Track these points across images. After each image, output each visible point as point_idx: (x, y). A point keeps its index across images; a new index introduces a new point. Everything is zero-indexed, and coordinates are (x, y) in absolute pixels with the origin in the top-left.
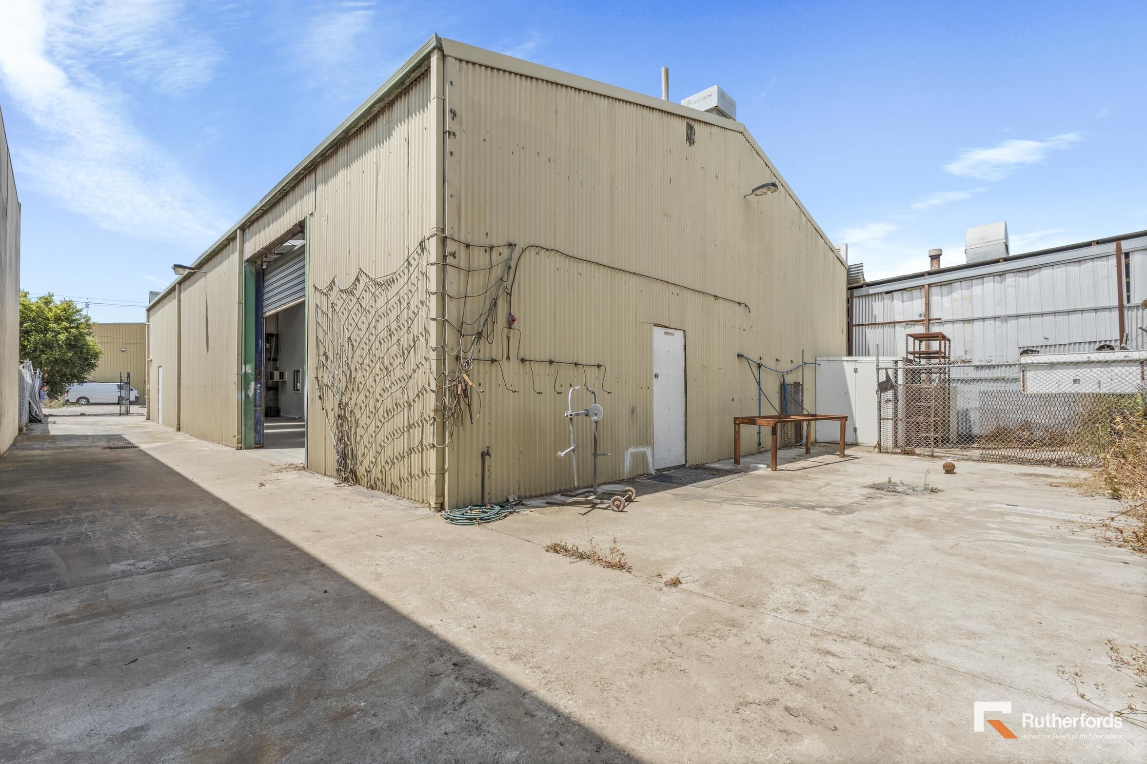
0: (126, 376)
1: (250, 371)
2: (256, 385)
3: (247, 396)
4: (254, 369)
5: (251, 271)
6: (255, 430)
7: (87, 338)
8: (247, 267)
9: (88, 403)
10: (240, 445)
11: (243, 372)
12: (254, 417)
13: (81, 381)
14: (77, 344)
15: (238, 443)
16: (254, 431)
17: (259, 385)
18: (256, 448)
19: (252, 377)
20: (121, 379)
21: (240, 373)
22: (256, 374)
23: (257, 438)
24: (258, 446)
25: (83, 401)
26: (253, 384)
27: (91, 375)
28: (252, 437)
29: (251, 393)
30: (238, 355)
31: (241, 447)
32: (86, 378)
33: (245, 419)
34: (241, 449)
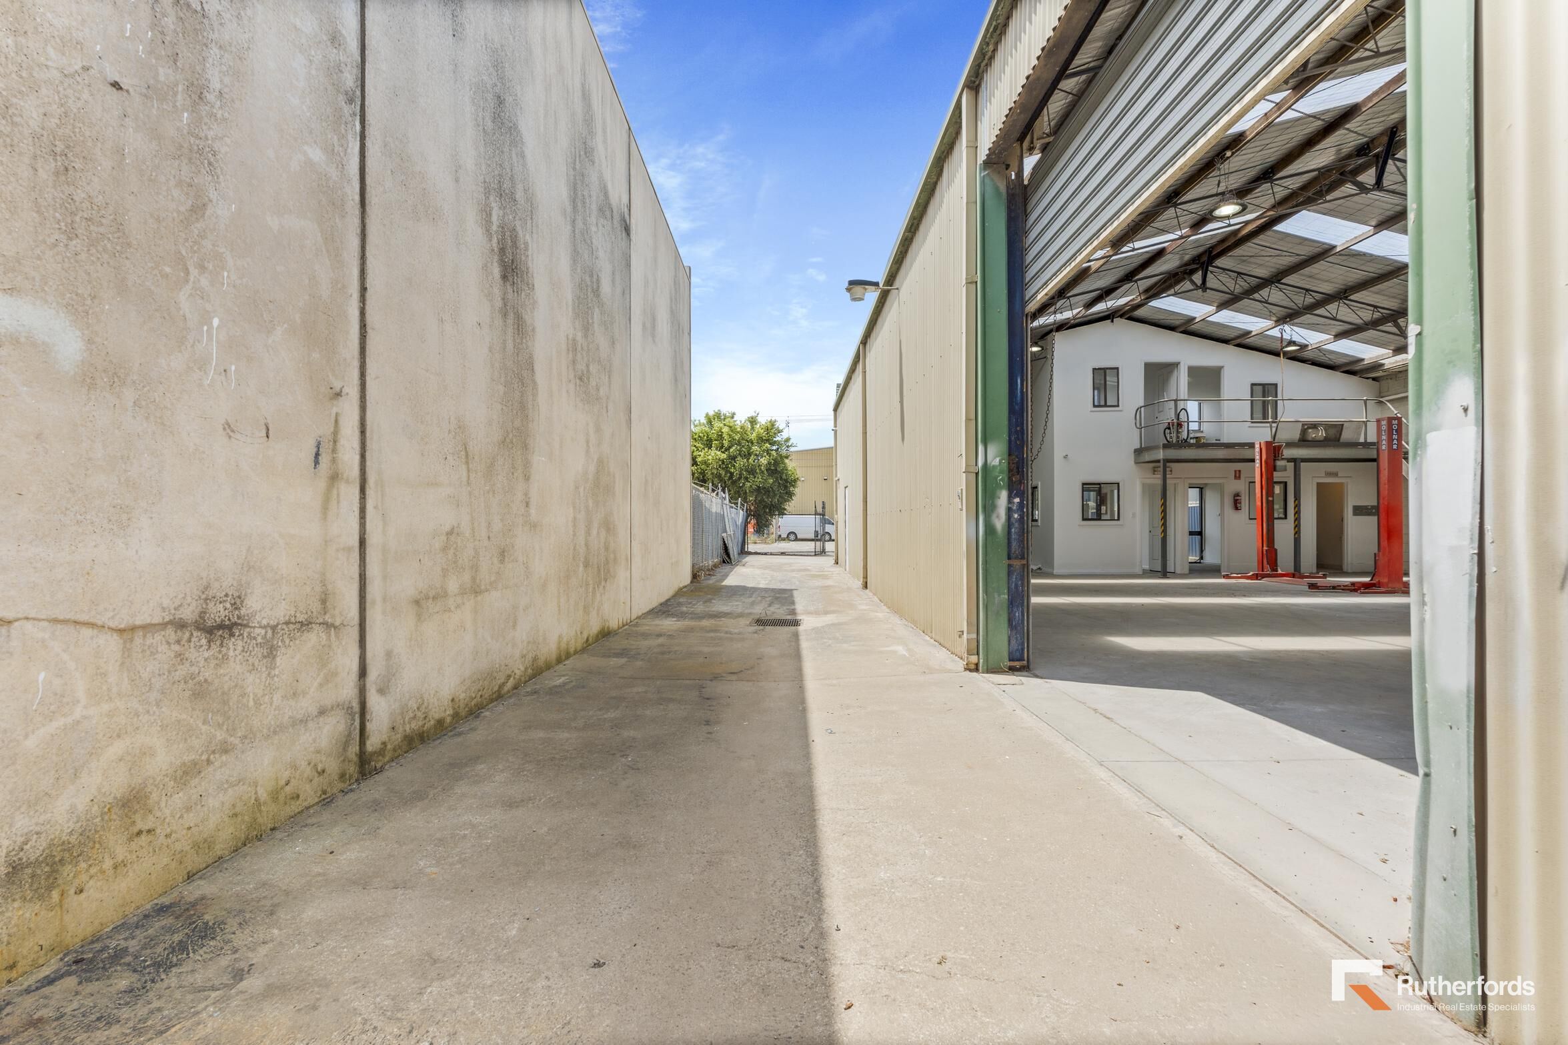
0: (821, 506)
1: (996, 462)
2: (1010, 501)
3: (990, 529)
4: (1006, 456)
5: (997, 189)
6: (1010, 621)
7: (787, 461)
8: (987, 181)
9: (796, 539)
10: (974, 659)
11: (980, 463)
12: (1005, 586)
13: (782, 513)
14: (776, 469)
15: (969, 653)
16: (1006, 625)
17: (1017, 500)
18: (1012, 670)
19: (1002, 478)
20: (816, 510)
21: (974, 469)
22: (1010, 470)
23: (1013, 642)
24: (1017, 664)
25: (792, 537)
26: (1004, 495)
27: (790, 506)
28: (1001, 641)
29: (999, 522)
30: (968, 420)
31: (977, 665)
32: (785, 509)
33: (986, 592)
34: (977, 670)
